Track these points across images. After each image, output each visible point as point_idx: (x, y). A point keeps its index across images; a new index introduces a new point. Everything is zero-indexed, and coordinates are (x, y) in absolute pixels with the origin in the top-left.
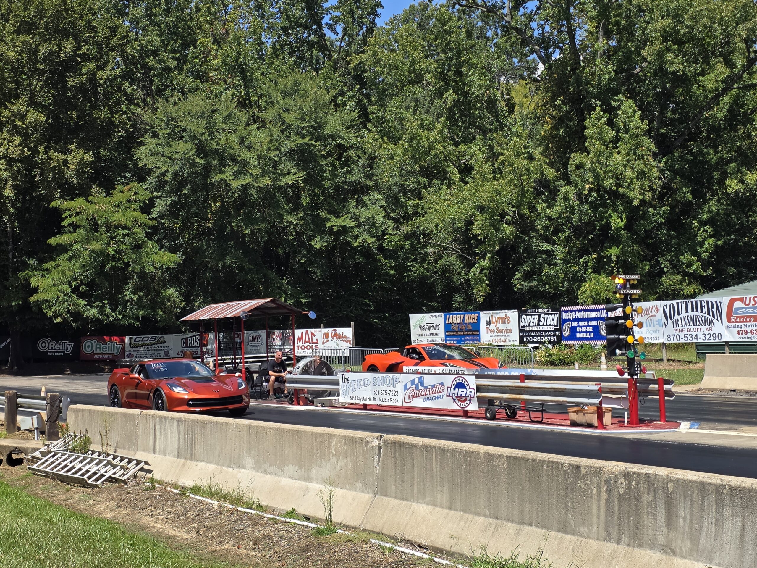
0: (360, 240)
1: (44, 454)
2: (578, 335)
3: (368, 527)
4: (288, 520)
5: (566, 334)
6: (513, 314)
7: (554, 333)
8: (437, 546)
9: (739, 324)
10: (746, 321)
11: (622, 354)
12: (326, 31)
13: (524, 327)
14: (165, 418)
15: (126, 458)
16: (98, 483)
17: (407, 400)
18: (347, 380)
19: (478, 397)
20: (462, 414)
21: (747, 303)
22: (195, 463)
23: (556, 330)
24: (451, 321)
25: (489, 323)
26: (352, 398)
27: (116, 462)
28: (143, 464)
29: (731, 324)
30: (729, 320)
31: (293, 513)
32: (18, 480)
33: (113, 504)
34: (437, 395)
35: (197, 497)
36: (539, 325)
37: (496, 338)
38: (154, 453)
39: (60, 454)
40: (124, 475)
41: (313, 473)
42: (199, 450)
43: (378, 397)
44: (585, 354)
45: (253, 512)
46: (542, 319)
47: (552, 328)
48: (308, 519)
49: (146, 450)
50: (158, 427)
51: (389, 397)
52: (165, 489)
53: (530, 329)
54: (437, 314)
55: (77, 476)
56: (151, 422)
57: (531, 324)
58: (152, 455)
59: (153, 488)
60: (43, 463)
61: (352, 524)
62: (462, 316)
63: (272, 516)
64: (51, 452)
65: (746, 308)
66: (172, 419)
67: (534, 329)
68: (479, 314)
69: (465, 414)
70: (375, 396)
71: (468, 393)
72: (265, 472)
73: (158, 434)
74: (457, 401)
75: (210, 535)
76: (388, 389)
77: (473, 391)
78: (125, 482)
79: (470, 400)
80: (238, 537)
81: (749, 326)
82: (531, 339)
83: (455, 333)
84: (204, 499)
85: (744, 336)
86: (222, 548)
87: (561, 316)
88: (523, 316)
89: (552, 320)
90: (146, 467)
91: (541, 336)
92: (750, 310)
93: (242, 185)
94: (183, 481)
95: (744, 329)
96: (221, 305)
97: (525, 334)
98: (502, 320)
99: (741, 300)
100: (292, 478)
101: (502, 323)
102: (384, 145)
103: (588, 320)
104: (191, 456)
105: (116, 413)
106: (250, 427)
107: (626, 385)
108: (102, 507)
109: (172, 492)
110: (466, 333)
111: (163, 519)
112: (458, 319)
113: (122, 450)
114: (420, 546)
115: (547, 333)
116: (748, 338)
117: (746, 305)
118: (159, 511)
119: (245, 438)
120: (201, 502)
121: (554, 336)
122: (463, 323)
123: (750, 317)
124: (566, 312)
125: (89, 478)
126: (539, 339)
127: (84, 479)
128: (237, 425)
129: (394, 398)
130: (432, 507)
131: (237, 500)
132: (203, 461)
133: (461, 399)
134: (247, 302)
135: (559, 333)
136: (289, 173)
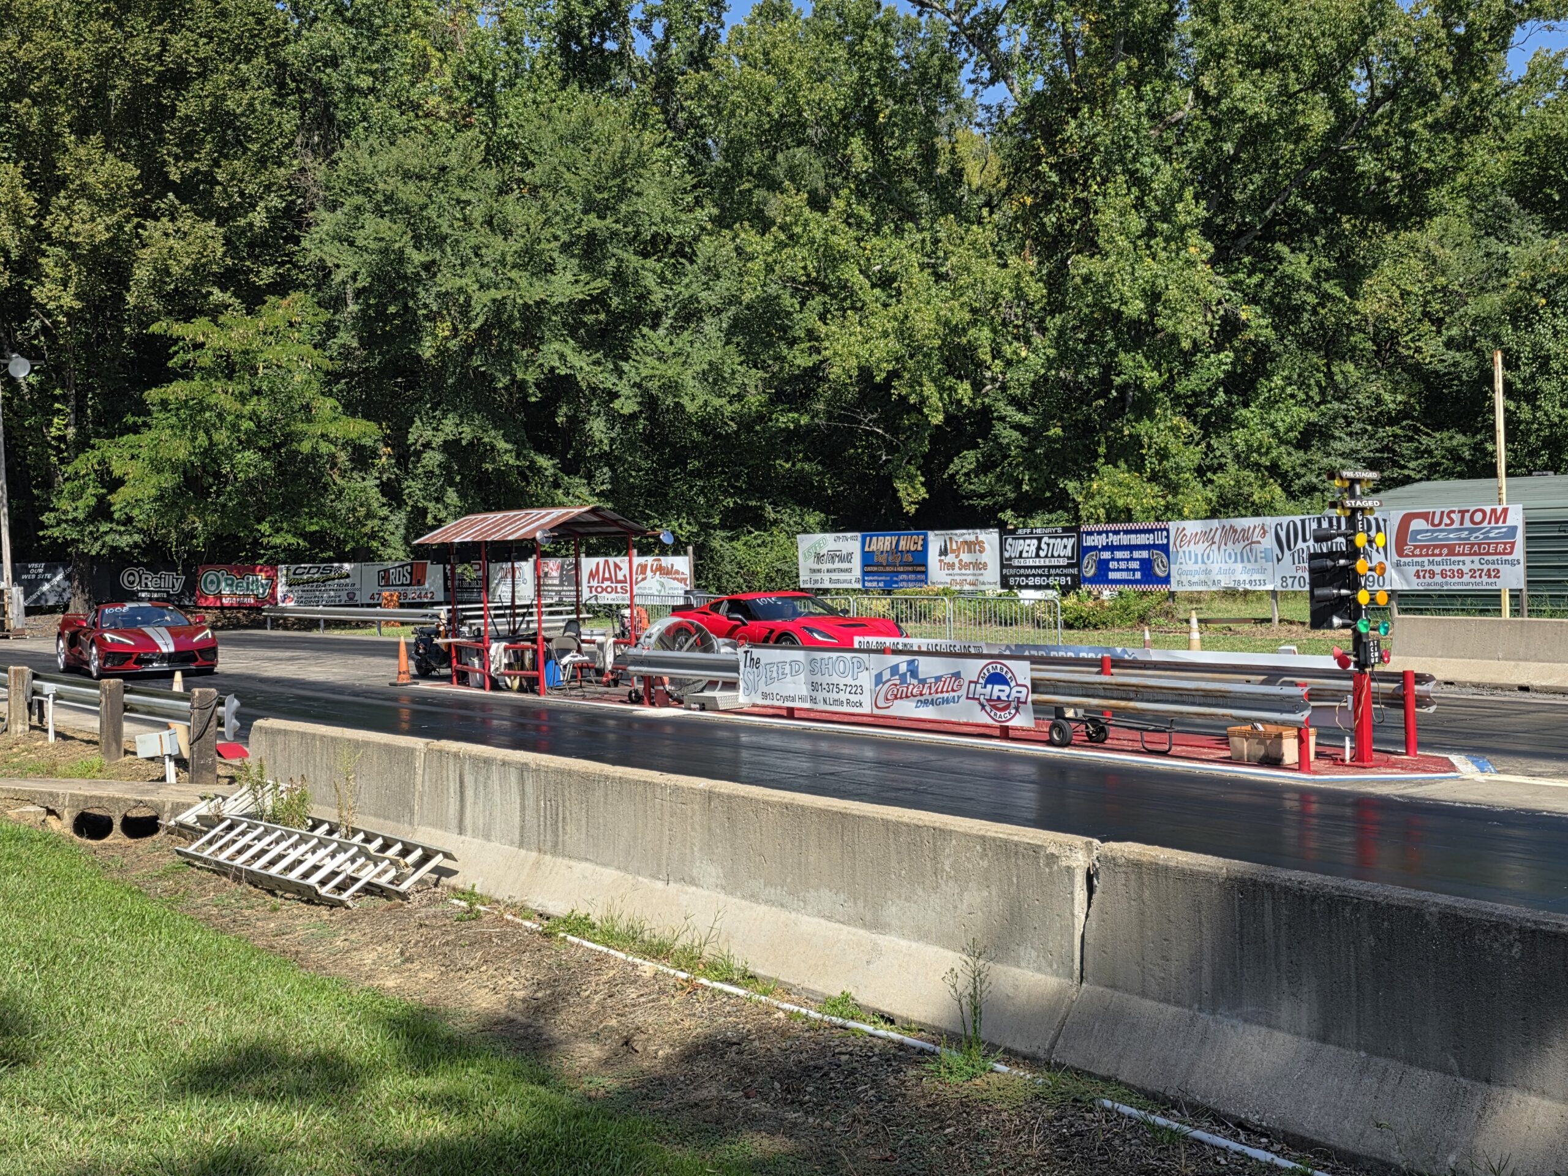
0: (699, 402)
1: (210, 822)
2: (1112, 575)
3: (1071, 1059)
4: (840, 1021)
5: (1090, 572)
6: (990, 538)
7: (1065, 571)
8: (1301, 1132)
9: (1420, 559)
10: (1433, 555)
11: (1344, 626)
12: (634, 31)
13: (1010, 559)
14: (487, 761)
15: (397, 841)
16: (344, 896)
17: (881, 703)
18: (755, 663)
19: (1034, 703)
20: (997, 733)
21: (1436, 521)
22: (566, 861)
23: (1069, 566)
24: (873, 547)
25: (944, 552)
26: (765, 696)
27: (373, 847)
28: (440, 857)
29: (1403, 560)
30: (1400, 553)
31: (844, 1003)
32: (159, 878)
33: (392, 952)
34: (945, 695)
35: (586, 944)
36: (1038, 556)
37: (958, 578)
38: (461, 830)
39: (244, 826)
40: (398, 879)
41: (892, 911)
42: (572, 834)
43: (820, 695)
44: (1125, 609)
45: (741, 992)
46: (1044, 546)
47: (1065, 562)
48: (890, 1021)
49: (440, 823)
50: (469, 779)
51: (843, 696)
52: (502, 916)
53: (1022, 563)
54: (849, 535)
55: (293, 876)
56: (451, 767)
57: (1024, 555)
58: (455, 836)
59: (478, 917)
60: (210, 843)
61: (1020, 1046)
62: (896, 538)
63: (796, 1009)
64: (222, 820)
65: (1433, 532)
66: (504, 763)
67: (1030, 563)
68: (926, 535)
69: (1005, 733)
70: (814, 694)
71: (1014, 694)
72: (753, 897)
73: (469, 793)
74: (988, 708)
75: (660, 1053)
76: (842, 682)
77: (1024, 690)
78: (404, 896)
79: (1017, 709)
80: (736, 1064)
81: (1438, 563)
82: (1023, 581)
83: (881, 569)
84: (605, 950)
85: (1428, 580)
86: (705, 1092)
87: (1079, 541)
88: (1010, 541)
89: (1064, 547)
90: (448, 864)
91: (1041, 576)
92: (1442, 535)
93: (494, 301)
94: (540, 900)
95: (1427, 568)
96: (491, 515)
97: (1012, 571)
98: (970, 546)
99: (1425, 516)
100: (829, 918)
101: (970, 551)
102: (743, 235)
103: (1131, 548)
104: (555, 845)
105: (367, 744)
106: (710, 795)
107: (1351, 683)
108: (369, 958)
109: (520, 925)
110: (901, 569)
111: (524, 1000)
112: (887, 543)
113: (382, 821)
114: (1241, 1125)
115: (1053, 571)
116: (1436, 584)
117: (1433, 524)
118: (510, 979)
119: (697, 818)
120: (602, 959)
121: (1066, 575)
122: (896, 550)
123: (1442, 547)
124: (1090, 533)
125: (323, 883)
126: (1038, 581)
127: (309, 887)
128: (676, 789)
129: (854, 698)
130: (1264, 1030)
131: (690, 959)
132: (587, 860)
133: (996, 704)
134: (544, 512)
135: (1075, 571)
136: (577, 281)
